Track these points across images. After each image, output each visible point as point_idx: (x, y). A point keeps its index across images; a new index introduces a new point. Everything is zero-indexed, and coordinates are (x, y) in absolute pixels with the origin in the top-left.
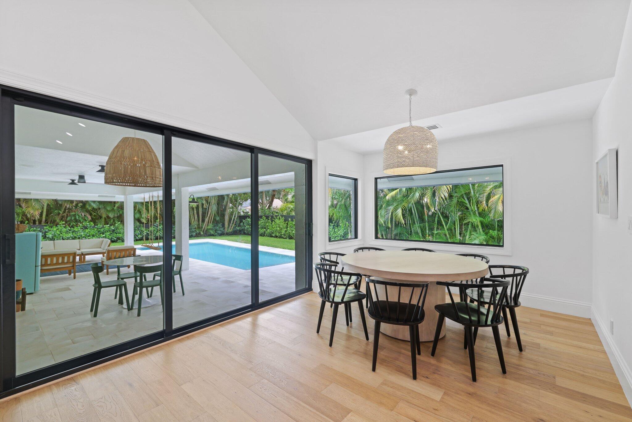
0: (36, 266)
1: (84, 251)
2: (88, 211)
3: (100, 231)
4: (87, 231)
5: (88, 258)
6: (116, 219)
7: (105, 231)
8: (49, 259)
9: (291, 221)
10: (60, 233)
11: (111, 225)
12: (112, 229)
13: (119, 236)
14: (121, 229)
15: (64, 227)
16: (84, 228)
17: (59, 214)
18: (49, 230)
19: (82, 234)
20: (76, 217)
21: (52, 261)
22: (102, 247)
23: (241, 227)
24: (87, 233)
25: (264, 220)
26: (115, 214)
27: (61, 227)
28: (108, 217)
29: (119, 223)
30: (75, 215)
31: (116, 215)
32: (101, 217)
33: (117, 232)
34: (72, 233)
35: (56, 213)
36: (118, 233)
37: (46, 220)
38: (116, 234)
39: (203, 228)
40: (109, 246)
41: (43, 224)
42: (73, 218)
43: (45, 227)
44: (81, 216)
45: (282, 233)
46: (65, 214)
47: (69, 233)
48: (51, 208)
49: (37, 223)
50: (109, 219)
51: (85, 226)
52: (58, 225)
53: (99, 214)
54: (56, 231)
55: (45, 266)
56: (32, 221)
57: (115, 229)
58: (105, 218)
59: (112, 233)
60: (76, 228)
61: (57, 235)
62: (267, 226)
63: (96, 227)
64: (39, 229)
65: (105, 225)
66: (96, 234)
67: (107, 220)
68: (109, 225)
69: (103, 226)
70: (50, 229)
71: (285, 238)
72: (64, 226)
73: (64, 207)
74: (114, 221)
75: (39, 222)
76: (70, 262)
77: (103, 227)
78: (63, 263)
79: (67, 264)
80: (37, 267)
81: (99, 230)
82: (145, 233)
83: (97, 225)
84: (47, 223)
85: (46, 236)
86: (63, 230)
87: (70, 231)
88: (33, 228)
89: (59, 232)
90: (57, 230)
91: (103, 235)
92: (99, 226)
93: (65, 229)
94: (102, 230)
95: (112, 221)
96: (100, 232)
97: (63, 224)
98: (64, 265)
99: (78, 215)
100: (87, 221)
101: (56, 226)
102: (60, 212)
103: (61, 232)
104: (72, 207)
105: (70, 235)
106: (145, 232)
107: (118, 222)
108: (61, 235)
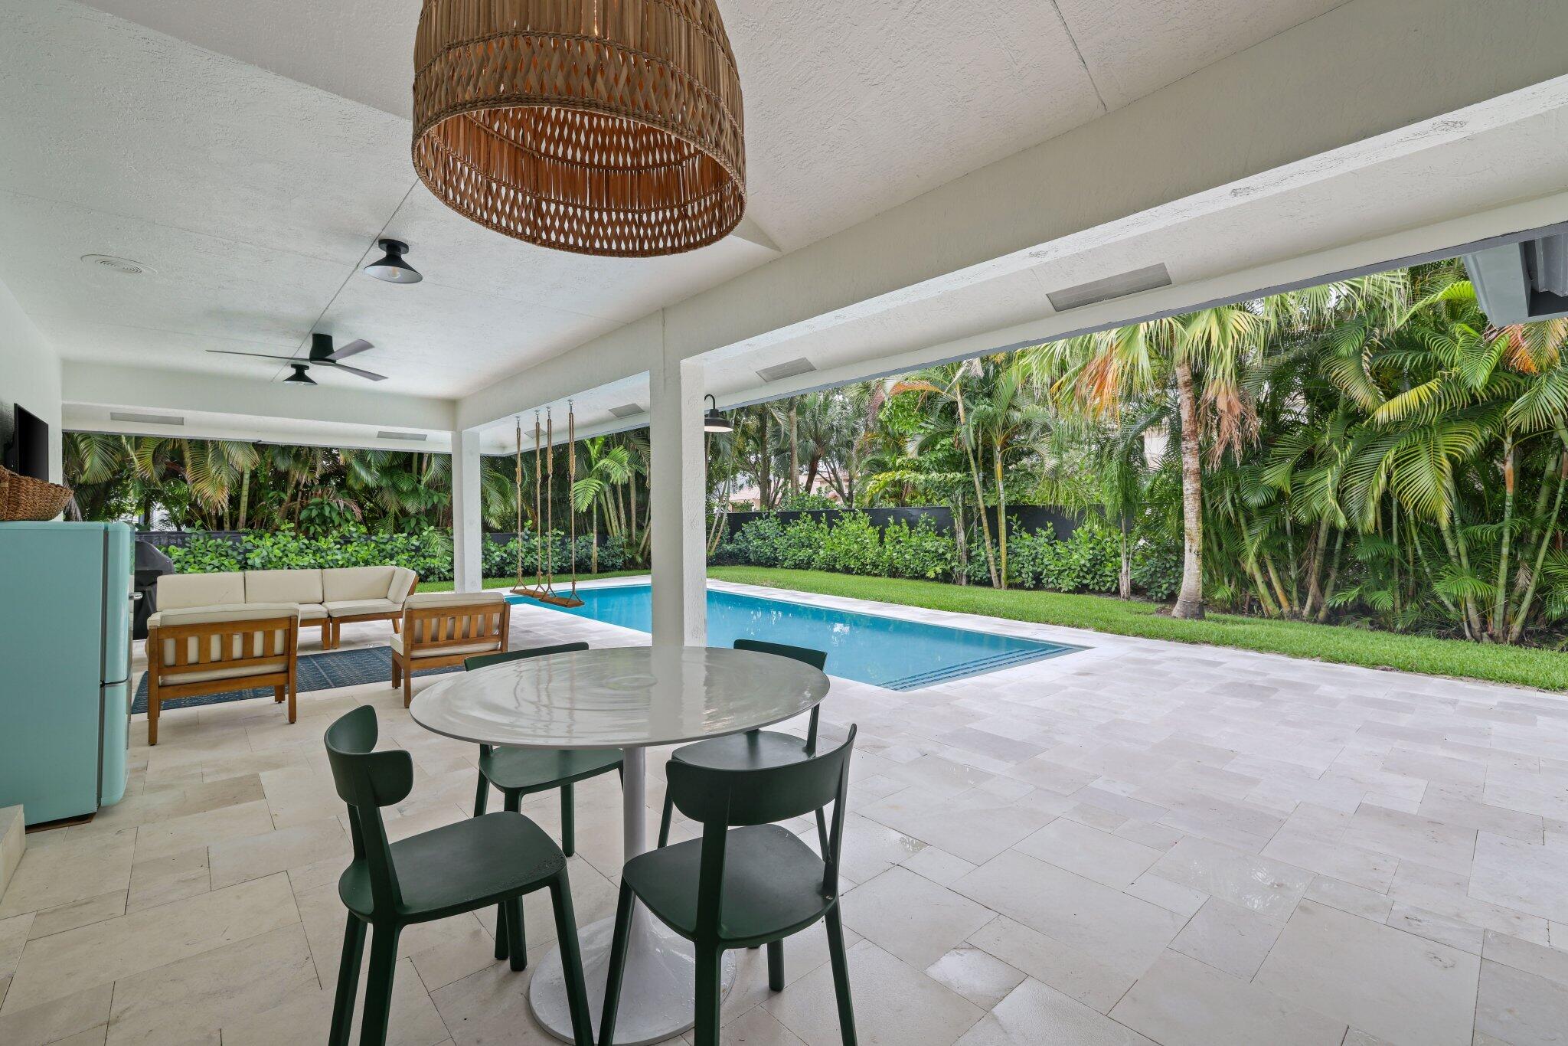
0: (103, 685)
1: (336, 606)
2: (352, 494)
3: (383, 550)
4: (350, 548)
5: (346, 630)
6: (422, 518)
7: (396, 549)
8: (193, 644)
9: (896, 523)
10: (281, 554)
11: (410, 535)
12: (412, 545)
13: (432, 566)
14: (437, 544)
15: (294, 538)
16: (342, 541)
17: (281, 502)
18: (254, 546)
19: (339, 557)
20: (323, 508)
21: (204, 648)
22: (391, 595)
23: (738, 544)
24: (352, 555)
25: (805, 522)
26: (420, 503)
27: (285, 536)
28: (404, 512)
29: (432, 528)
30: (320, 506)
31: (423, 508)
32: (385, 513)
33: (426, 554)
34: (314, 554)
35: (272, 498)
36: (430, 556)
37: (248, 520)
38: (425, 558)
39: (642, 546)
40: (412, 592)
41: (241, 530)
42: (314, 513)
43: (244, 538)
44: (337, 508)
45: (868, 561)
46: (297, 505)
47: (306, 553)
48: (261, 486)
49: (227, 526)
50: (405, 519)
51: (347, 535)
52: (277, 533)
53: (381, 505)
54: (272, 546)
55: (177, 673)
56: (214, 522)
57: (422, 546)
58: (396, 518)
59: (413, 557)
60: (323, 539)
61: (274, 560)
62: (816, 540)
63: (373, 538)
64: (230, 543)
65: (396, 533)
66: (374, 557)
67: (402, 520)
68: (405, 535)
69: (392, 537)
70: (257, 542)
71: (876, 575)
72: (293, 534)
73: (294, 483)
74: (418, 523)
75: (231, 523)
76: (276, 655)
77: (391, 539)
78: (247, 657)
79: (263, 664)
80: (108, 690)
81: (382, 546)
82: (498, 556)
83: (376, 534)
84: (251, 527)
85: (246, 563)
86: (289, 545)
87: (308, 548)
88: (216, 538)
89: (279, 551)
90: (274, 544)
91: (391, 560)
92: (380, 535)
93: (296, 544)
94: (389, 547)
95: (413, 522)
96: (384, 553)
97: (290, 530)
98: (254, 665)
99: (328, 504)
100: (352, 523)
101: (273, 535)
102: (283, 495)
103: (286, 552)
104: (312, 481)
105: (309, 559)
106: (498, 553)
107: (429, 526)
108: (285, 559)
